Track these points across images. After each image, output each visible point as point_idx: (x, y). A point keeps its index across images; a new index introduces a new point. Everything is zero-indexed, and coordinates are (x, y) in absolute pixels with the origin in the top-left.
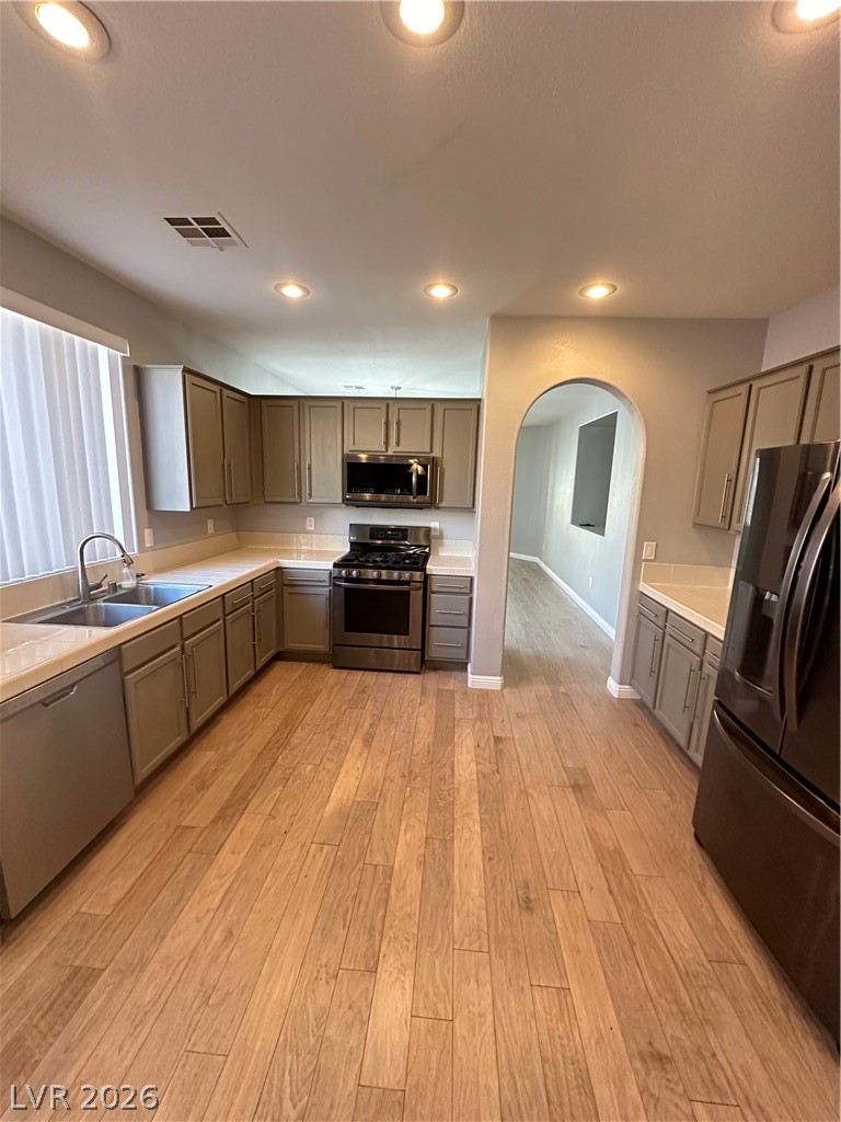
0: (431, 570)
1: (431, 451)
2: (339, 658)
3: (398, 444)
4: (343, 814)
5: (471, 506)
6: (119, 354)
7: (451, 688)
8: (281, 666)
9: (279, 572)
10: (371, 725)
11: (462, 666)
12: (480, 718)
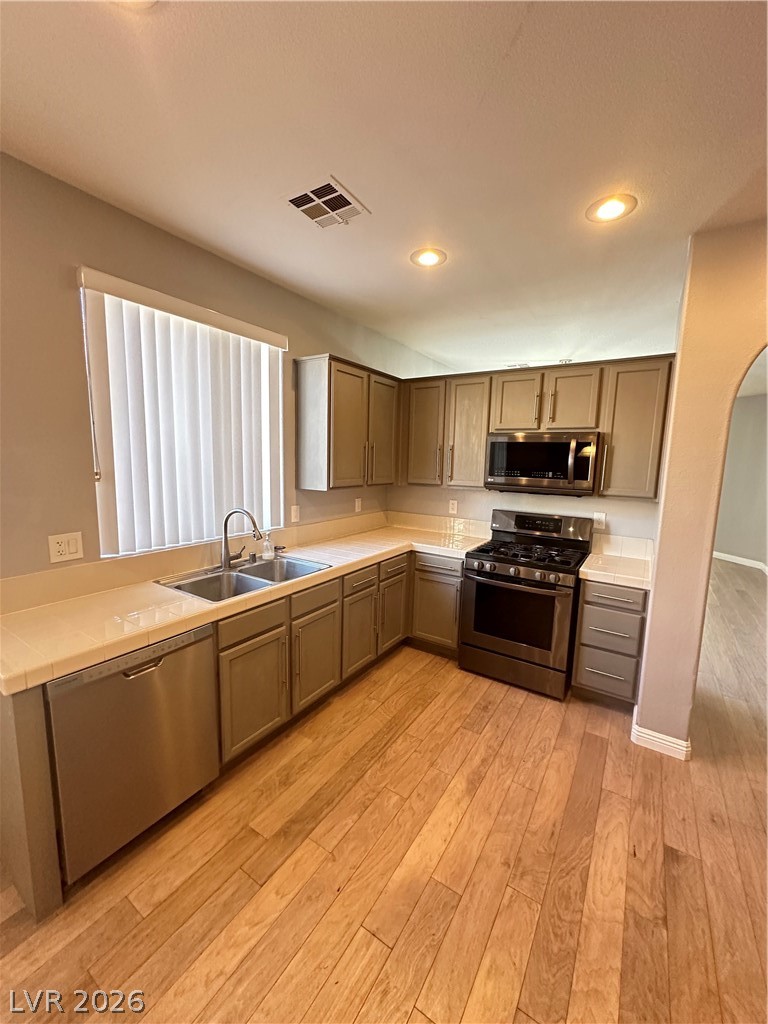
0: (586, 574)
1: (597, 426)
2: (468, 658)
3: (553, 419)
4: (412, 893)
5: (652, 495)
6: (281, 350)
7: (605, 736)
8: (408, 653)
9: (413, 556)
10: (484, 761)
11: (625, 707)
12: (642, 802)
